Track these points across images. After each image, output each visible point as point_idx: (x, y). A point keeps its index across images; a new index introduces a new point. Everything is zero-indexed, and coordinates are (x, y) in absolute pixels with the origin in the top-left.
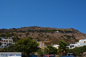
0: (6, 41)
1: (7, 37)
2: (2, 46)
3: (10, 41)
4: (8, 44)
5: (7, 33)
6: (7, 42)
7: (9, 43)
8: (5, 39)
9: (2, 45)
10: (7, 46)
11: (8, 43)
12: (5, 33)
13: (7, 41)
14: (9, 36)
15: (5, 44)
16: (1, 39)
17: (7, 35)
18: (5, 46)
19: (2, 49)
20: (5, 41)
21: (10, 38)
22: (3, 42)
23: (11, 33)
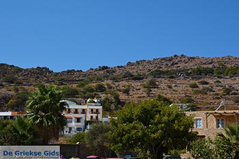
0: (80, 111)
1: (84, 98)
2: (68, 129)
3: (92, 110)
4: (87, 123)
5: (83, 85)
6: (83, 115)
7: (92, 117)
8: (77, 104)
9: (70, 125)
10: (85, 127)
11: (87, 120)
12: (74, 86)
13: (84, 111)
14: (88, 93)
15: (78, 120)
16: (64, 104)
17: (82, 89)
18: (79, 129)
19: (68, 139)
20: (76, 111)
21: (94, 102)
22: (72, 115)
23: (95, 85)
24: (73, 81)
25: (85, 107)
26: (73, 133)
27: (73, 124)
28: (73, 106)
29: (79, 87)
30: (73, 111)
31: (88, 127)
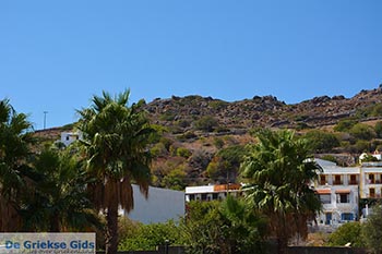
0: (345, 180)
1: (353, 151)
2: (323, 217)
3: (371, 176)
4: (362, 203)
5: (348, 126)
6: (352, 188)
7: (372, 191)
8: (339, 164)
9: (327, 208)
10: (360, 213)
11: (364, 196)
12: (330, 129)
13: (354, 180)
14: (360, 142)
15: (344, 197)
16: (312, 166)
17: (347, 135)
18: (346, 216)
19: (326, 236)
20: (338, 180)
21: (375, 160)
22: (329, 188)
23: (373, 123)
24: (326, 119)
25: (356, 171)
26: (336, 224)
27: (334, 206)
28: (330, 170)
29: (341, 129)
30: (330, 179)
31: (367, 211)
